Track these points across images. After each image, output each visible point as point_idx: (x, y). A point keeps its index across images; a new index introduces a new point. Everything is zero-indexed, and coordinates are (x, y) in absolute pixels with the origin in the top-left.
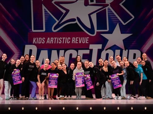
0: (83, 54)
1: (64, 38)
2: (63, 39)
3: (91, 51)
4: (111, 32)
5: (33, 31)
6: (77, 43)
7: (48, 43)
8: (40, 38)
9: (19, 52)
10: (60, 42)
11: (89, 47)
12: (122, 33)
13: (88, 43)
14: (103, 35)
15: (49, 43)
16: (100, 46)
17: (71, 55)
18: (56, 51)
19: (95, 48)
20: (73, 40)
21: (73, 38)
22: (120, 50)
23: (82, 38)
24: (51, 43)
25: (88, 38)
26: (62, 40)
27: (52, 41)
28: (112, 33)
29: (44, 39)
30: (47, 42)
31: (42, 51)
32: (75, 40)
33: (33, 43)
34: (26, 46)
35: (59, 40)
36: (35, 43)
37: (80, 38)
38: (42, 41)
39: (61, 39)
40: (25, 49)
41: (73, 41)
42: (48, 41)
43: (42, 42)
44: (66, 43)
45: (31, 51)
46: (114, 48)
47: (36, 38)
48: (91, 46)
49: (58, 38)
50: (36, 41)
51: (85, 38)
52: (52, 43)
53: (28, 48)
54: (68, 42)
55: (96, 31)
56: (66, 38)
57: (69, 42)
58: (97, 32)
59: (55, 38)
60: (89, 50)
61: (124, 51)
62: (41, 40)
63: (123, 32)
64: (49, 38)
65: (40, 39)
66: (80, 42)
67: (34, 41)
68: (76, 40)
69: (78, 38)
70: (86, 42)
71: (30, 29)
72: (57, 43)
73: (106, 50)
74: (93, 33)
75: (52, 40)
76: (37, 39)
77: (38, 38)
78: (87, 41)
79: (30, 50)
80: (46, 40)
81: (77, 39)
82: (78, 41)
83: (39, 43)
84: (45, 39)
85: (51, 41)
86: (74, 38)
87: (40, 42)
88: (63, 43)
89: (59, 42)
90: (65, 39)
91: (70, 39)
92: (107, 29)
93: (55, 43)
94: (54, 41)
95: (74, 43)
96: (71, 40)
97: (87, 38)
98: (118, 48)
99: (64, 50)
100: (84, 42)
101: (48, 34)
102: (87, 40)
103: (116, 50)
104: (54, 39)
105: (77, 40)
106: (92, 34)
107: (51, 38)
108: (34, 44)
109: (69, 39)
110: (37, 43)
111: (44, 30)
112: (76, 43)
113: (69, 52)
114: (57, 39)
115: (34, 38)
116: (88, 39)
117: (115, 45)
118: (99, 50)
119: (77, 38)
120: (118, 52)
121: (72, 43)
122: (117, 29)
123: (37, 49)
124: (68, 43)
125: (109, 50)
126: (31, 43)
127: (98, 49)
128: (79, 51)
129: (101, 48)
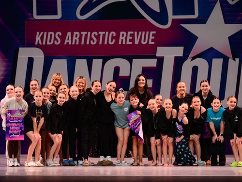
0: (143, 67)
1: (102, 33)
2: (99, 35)
3: (161, 61)
4: (202, 20)
5: (36, 17)
6: (131, 43)
7: (68, 43)
8: (50, 33)
9: (4, 64)
10: (94, 41)
11: (156, 53)
12: (226, 22)
13: (153, 43)
14: (185, 26)
15: (70, 43)
16: (179, 51)
17: (117, 70)
18: (85, 61)
19: (169, 53)
20: (121, 38)
21: (121, 33)
22: (222, 60)
23: (140, 33)
24: (73, 43)
25: (155, 32)
26: (98, 37)
27: (76, 40)
28: (205, 23)
29: (58, 35)
30: (66, 41)
31: (55, 61)
32: (126, 38)
33: (36, 43)
34: (21, 49)
35: (92, 38)
36: (40, 43)
37: (136, 33)
38: (55, 39)
39: (97, 34)
40: (19, 56)
41: (122, 40)
42: (68, 39)
43: (55, 42)
44: (106, 43)
45: (31, 61)
46: (210, 54)
47: (42, 33)
48: (161, 51)
49: (89, 33)
50: (42, 38)
51: (147, 33)
52: (77, 43)
53: (24, 54)
54: (112, 41)
55: (171, 17)
56: (107, 33)
57: (114, 41)
58: (173, 20)
59: (84, 33)
60: (156, 59)
61: (231, 61)
62: (52, 38)
63: (229, 19)
64: (69, 34)
65: (51, 35)
66: (137, 42)
67: (38, 38)
68: (129, 38)
69: (132, 33)
70: (150, 43)
71: (30, 14)
72: (88, 43)
73: (193, 58)
74: (165, 23)
75: (76, 36)
76: (43, 35)
77: (45, 33)
78: (153, 40)
79: (29, 58)
80: (63, 38)
81: (131, 35)
82: (132, 40)
83: (48, 43)
84: (60, 34)
85: (74, 38)
86: (125, 33)
87: (50, 41)
88: (100, 43)
89: (92, 41)
90: (104, 35)
91: (115, 35)
92: (194, 14)
93: (83, 43)
94: (80, 39)
95: (124, 43)
96: (117, 38)
97: (152, 33)
98: (218, 55)
99: (102, 60)
100: (144, 41)
101: (68, 24)
102: (151, 37)
103: (214, 60)
104: (81, 35)
105: (131, 38)
106: (163, 25)
107: (75, 33)
108: (38, 46)
109: (113, 35)
110: (44, 43)
111: (59, 16)
112: (128, 43)
113: (112, 63)
114: (86, 36)
115: (38, 33)
116: (153, 35)
117: (212, 49)
119: (129, 33)
120: (218, 63)
121: (120, 43)
122: (217, 13)
123: (45, 57)
124: (110, 43)
125: (198, 59)
126: (31, 44)
127: (175, 57)
128: (134, 61)
129: (182, 56)
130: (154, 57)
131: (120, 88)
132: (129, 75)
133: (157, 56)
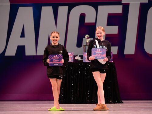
0: (108, 14)
3: (126, 7)
17: (82, 17)
18: (50, 8)
31: (21, 9)
99: (66, 8)
113: (78, 10)
118: (142, 5)
123: (10, 5)
128: (100, 7)
129: (148, 2)
130: (119, 3)
131: (86, 35)
132: (94, 22)
133: (122, 2)
